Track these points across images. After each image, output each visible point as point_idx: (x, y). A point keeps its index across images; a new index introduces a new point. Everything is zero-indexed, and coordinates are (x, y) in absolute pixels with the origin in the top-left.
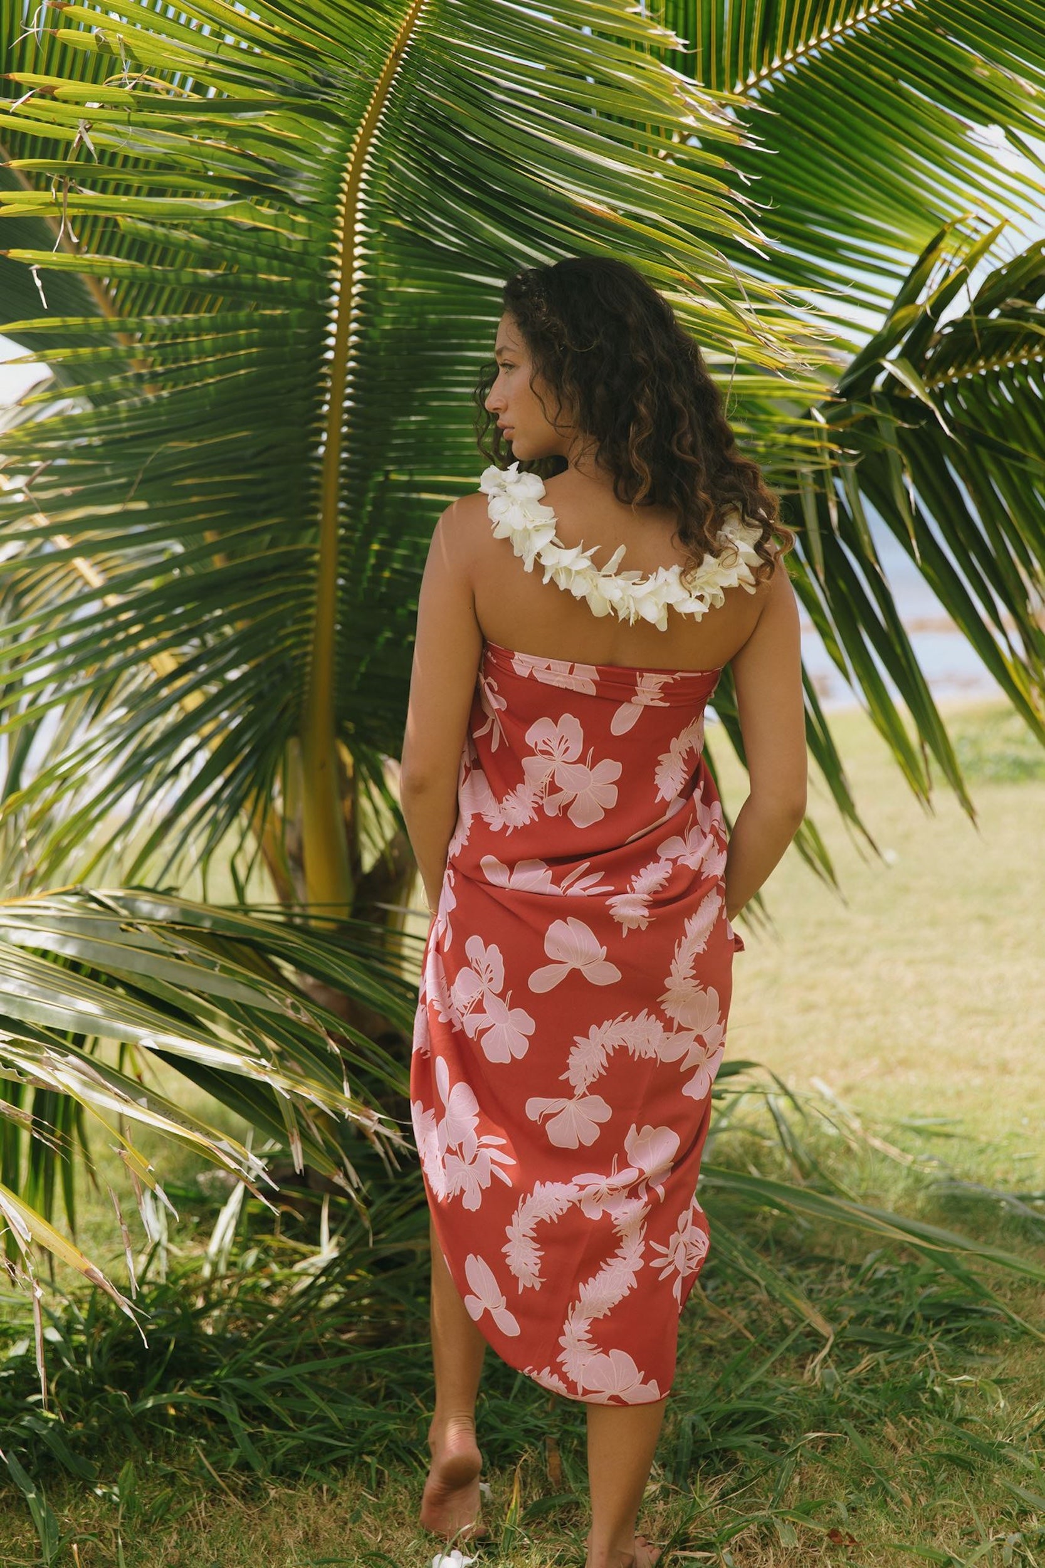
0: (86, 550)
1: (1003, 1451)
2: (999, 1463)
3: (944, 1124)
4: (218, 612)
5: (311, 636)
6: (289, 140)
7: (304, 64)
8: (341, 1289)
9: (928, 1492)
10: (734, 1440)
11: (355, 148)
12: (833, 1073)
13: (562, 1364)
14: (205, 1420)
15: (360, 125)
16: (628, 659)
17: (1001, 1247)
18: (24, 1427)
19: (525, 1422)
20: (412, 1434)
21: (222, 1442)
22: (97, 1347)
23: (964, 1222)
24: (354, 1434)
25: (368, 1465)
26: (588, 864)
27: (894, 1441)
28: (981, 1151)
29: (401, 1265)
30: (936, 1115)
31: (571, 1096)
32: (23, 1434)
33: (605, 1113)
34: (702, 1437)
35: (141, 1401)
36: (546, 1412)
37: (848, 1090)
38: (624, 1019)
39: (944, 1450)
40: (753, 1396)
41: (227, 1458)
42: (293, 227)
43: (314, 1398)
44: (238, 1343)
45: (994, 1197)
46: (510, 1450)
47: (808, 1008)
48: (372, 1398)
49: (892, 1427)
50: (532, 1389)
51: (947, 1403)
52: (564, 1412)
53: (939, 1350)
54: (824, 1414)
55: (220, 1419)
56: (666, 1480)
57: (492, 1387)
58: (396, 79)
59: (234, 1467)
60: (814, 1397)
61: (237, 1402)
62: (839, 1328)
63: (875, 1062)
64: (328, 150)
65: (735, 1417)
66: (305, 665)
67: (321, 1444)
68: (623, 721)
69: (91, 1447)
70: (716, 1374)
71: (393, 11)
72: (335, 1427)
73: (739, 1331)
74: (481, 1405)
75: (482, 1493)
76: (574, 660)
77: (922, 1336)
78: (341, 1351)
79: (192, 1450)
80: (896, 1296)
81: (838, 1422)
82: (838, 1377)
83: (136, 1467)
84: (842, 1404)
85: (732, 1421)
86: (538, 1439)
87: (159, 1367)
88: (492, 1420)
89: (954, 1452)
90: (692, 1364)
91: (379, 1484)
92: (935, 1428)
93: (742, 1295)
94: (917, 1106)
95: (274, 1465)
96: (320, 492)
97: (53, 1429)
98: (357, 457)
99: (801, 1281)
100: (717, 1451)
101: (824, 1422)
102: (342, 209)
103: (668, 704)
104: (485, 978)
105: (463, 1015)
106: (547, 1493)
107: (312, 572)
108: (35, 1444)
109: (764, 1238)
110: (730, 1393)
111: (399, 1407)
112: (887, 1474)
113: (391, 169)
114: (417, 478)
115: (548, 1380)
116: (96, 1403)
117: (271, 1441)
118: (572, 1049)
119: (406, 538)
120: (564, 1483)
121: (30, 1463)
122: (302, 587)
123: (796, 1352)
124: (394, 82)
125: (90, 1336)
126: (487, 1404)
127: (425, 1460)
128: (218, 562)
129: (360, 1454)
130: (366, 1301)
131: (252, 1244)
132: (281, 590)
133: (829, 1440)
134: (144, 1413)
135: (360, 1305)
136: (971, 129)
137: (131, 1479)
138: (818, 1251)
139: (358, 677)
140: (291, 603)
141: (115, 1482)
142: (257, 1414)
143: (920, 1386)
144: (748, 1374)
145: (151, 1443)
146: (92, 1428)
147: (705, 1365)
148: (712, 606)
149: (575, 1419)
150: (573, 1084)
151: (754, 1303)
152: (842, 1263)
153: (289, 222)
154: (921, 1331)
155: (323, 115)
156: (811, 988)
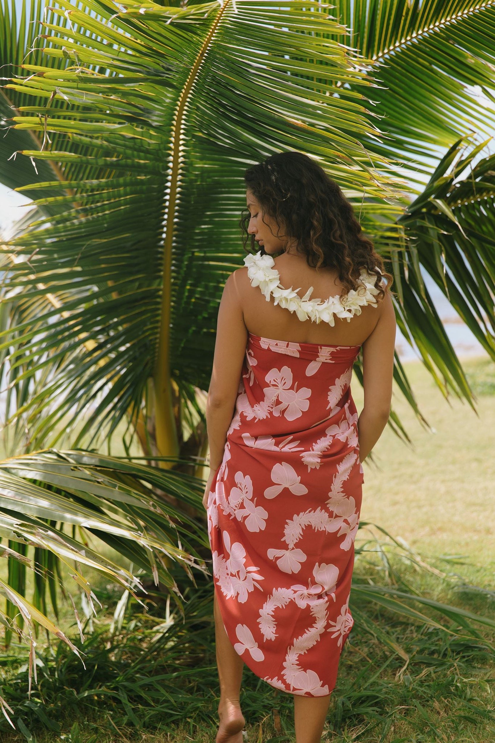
0: (52, 290)
1: (490, 714)
2: (489, 720)
3: (460, 558)
4: (116, 320)
5: (159, 330)
6: (150, 96)
7: (158, 60)
8: (175, 639)
9: (455, 734)
10: (362, 709)
11: (180, 99)
12: (409, 534)
13: (284, 675)
14: (111, 702)
15: (184, 88)
16: (314, 340)
17: (488, 617)
18: (26, 706)
19: (263, 702)
20: (210, 708)
21: (120, 712)
22: (60, 668)
23: (470, 605)
24: (182, 708)
25: (189, 723)
26: (292, 437)
27: (439, 710)
28: (478, 571)
29: (204, 627)
30: (456, 554)
31: (287, 549)
32: (25, 710)
33: (303, 558)
34: (347, 708)
35: (81, 693)
36: (273, 697)
37: (414, 542)
38: (310, 512)
39: (463, 715)
40: (371, 689)
41: (122, 720)
42: (151, 137)
43: (163, 691)
44: (127, 665)
45: (485, 593)
46: (256, 715)
47: (395, 503)
48: (190, 691)
49: (437, 703)
50: (267, 687)
51: (463, 691)
52: (282, 697)
53: (459, 666)
54: (405, 697)
55: (119, 702)
56: (330, 729)
57: (248, 686)
58: (201, 66)
59: (125, 724)
60: (400, 689)
61: (127, 694)
62: (412, 656)
63: (427, 529)
64: (168, 101)
65: (363, 699)
66: (156, 343)
67: (166, 713)
68: (312, 369)
69: (58, 715)
70: (354, 678)
71: (201, 34)
72: (173, 705)
73: (364, 657)
74: (242, 694)
75: (244, 736)
76: (289, 341)
77: (451, 660)
78: (175, 670)
79: (106, 716)
80: (438, 640)
81: (412, 701)
82: (411, 680)
83: (79, 725)
84: (414, 692)
85: (361, 701)
86: (270, 710)
87: (89, 677)
88: (248, 701)
89: (467, 715)
90: (342, 674)
91: (194, 732)
92: (458, 704)
93: (365, 640)
94: (447, 550)
95: (144, 723)
96: (162, 262)
97: (39, 707)
98: (180, 245)
99: (393, 634)
100: (354, 715)
101: (405, 701)
102: (174, 128)
103: (334, 362)
104: (244, 491)
105: (235, 510)
106: (274, 736)
107: (158, 300)
108: (31, 714)
109: (376, 613)
110: (360, 687)
111: (203, 695)
112: (435, 725)
113: (198, 108)
114: (208, 255)
115: (276, 683)
116: (60, 694)
117: (143, 712)
118: (286, 526)
119: (203, 283)
120: (282, 731)
121: (29, 723)
122: (153, 307)
123: (391, 668)
124: (200, 68)
125: (57, 663)
126: (245, 694)
127: (216, 721)
128: (114, 296)
129: (185, 718)
130: (187, 645)
131: (133, 618)
132: (143, 308)
133: (407, 710)
134: (82, 699)
135: (184, 647)
136: (466, 87)
137: (77, 730)
138: (401, 619)
139: (180, 349)
140: (149, 315)
141: (69, 732)
142: (136, 699)
143: (451, 683)
144: (369, 678)
145: (86, 713)
146: (58, 706)
147: (348, 674)
148: (355, 315)
149: (287, 700)
150: (287, 543)
151: (371, 644)
152: (413, 625)
153: (149, 135)
154: (450, 657)
155: (166, 84)
156: (396, 494)
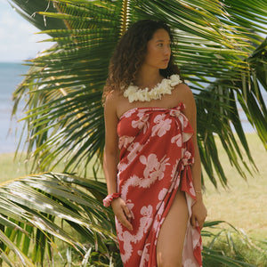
0: (63, 86)
12: (248, 227)
37: (250, 232)
42: (111, 7)
47: (243, 209)
128: (93, 91)
156: (244, 204)
